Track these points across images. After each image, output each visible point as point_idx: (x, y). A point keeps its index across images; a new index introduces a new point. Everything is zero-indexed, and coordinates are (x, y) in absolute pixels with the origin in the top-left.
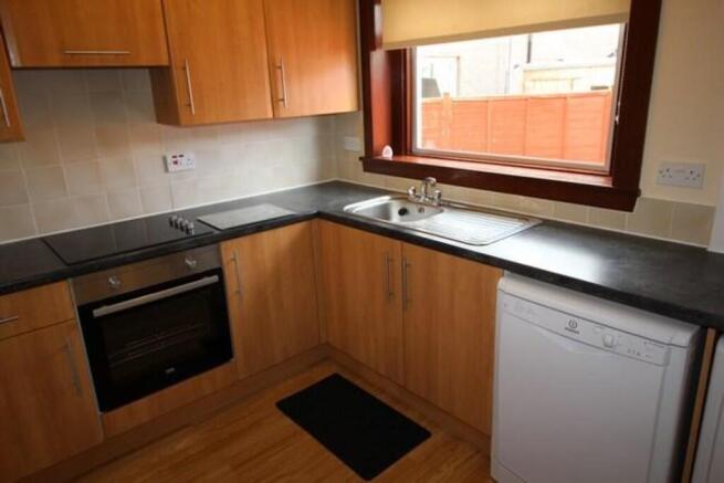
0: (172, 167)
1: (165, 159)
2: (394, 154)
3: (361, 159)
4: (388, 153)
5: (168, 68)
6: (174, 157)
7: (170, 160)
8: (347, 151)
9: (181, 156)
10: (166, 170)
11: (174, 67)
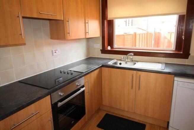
0: (54, 54)
1: (52, 51)
2: (111, 48)
3: (101, 50)
4: (109, 48)
5: (63, 21)
6: (55, 50)
7: (54, 52)
8: (95, 48)
9: (57, 50)
10: (53, 55)
11: (65, 21)
